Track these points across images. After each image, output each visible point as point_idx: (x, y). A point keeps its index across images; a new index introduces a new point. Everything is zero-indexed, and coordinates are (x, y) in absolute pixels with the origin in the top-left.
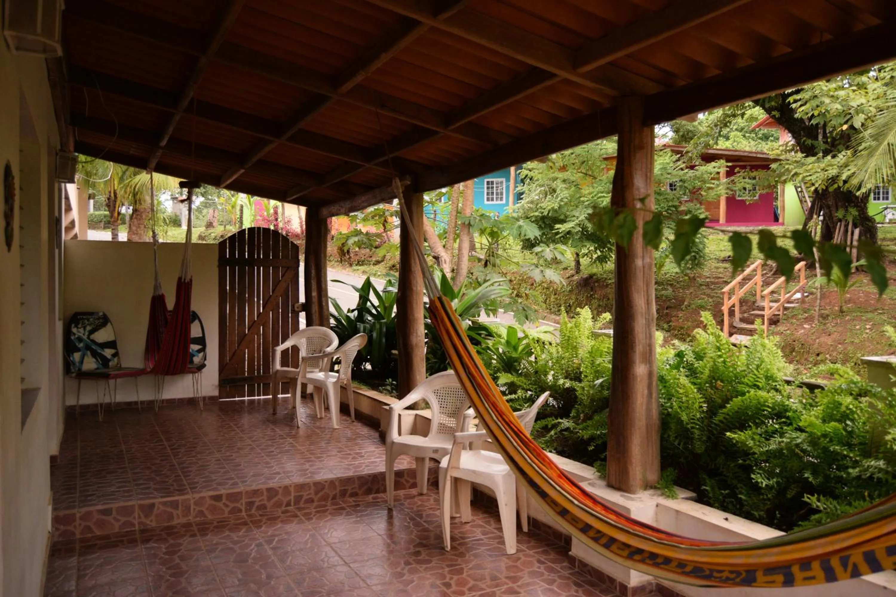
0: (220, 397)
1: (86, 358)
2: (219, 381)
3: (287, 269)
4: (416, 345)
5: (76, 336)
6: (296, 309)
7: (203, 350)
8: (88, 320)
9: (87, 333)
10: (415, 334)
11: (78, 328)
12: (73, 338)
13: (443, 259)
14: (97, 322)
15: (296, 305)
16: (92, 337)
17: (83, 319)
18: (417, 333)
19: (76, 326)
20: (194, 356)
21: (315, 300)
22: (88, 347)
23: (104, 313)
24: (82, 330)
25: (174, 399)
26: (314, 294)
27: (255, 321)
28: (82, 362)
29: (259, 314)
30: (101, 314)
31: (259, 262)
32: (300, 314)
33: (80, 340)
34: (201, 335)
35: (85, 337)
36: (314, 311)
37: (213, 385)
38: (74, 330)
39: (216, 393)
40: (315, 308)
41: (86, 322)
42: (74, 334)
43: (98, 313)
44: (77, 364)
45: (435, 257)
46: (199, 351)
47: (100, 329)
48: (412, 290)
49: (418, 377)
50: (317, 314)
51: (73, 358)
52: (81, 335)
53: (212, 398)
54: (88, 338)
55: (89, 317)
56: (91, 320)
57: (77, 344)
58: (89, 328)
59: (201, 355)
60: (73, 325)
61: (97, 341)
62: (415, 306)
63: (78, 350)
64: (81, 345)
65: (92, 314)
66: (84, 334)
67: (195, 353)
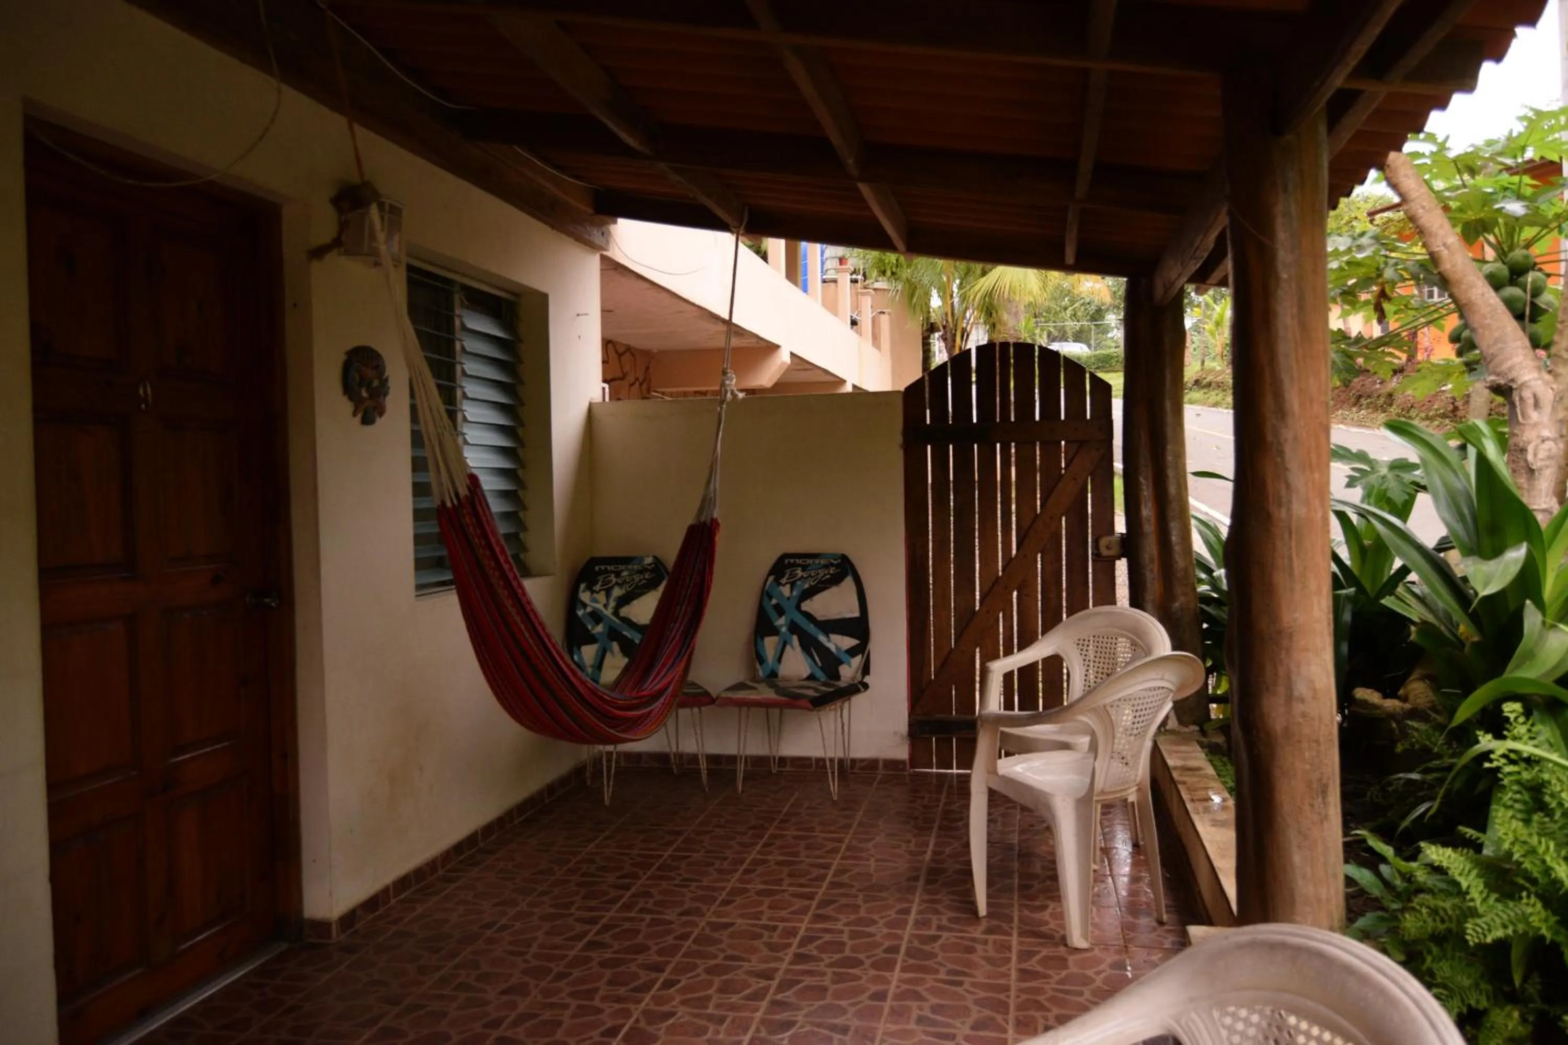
0: (914, 761)
1: (608, 656)
2: (910, 725)
3: (1079, 445)
4: (1287, 732)
5: (589, 610)
6: (1105, 552)
7: (861, 648)
8: (618, 574)
9: (612, 604)
10: (1281, 690)
11: (593, 592)
12: (580, 613)
13: (1527, 394)
14: (637, 578)
15: (1104, 542)
16: (624, 611)
17: (606, 571)
18: (1290, 688)
19: (590, 588)
20: (841, 662)
21: (1149, 528)
22: (613, 634)
23: (655, 557)
24: (602, 597)
25: (809, 759)
26: (1147, 511)
27: (998, 578)
28: (599, 666)
29: (1008, 560)
30: (649, 560)
31: (1006, 433)
32: (1118, 563)
33: (596, 617)
34: (856, 614)
35: (608, 612)
36: (1146, 557)
37: (895, 733)
38: (585, 596)
39: (902, 753)
40: (1150, 548)
41: (613, 578)
42: (585, 606)
43: (642, 559)
44: (589, 670)
45: (1497, 389)
46: (852, 652)
47: (641, 595)
48: (1268, 517)
49: (1297, 858)
50: (1155, 567)
51: (581, 658)
52: (600, 606)
53: (893, 765)
54: (616, 613)
55: (622, 567)
56: (625, 574)
57: (590, 627)
58: (617, 592)
59: (857, 661)
60: (583, 586)
61: (634, 620)
62: (1280, 579)
63: (591, 639)
64: (599, 629)
65: (626, 560)
66: (606, 606)
67: (844, 657)
